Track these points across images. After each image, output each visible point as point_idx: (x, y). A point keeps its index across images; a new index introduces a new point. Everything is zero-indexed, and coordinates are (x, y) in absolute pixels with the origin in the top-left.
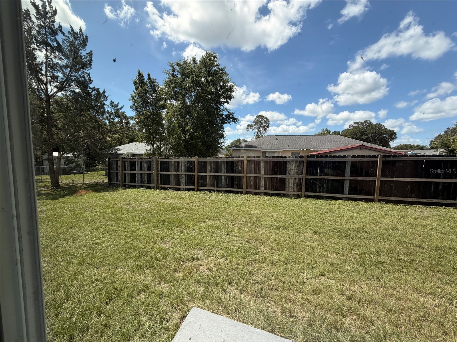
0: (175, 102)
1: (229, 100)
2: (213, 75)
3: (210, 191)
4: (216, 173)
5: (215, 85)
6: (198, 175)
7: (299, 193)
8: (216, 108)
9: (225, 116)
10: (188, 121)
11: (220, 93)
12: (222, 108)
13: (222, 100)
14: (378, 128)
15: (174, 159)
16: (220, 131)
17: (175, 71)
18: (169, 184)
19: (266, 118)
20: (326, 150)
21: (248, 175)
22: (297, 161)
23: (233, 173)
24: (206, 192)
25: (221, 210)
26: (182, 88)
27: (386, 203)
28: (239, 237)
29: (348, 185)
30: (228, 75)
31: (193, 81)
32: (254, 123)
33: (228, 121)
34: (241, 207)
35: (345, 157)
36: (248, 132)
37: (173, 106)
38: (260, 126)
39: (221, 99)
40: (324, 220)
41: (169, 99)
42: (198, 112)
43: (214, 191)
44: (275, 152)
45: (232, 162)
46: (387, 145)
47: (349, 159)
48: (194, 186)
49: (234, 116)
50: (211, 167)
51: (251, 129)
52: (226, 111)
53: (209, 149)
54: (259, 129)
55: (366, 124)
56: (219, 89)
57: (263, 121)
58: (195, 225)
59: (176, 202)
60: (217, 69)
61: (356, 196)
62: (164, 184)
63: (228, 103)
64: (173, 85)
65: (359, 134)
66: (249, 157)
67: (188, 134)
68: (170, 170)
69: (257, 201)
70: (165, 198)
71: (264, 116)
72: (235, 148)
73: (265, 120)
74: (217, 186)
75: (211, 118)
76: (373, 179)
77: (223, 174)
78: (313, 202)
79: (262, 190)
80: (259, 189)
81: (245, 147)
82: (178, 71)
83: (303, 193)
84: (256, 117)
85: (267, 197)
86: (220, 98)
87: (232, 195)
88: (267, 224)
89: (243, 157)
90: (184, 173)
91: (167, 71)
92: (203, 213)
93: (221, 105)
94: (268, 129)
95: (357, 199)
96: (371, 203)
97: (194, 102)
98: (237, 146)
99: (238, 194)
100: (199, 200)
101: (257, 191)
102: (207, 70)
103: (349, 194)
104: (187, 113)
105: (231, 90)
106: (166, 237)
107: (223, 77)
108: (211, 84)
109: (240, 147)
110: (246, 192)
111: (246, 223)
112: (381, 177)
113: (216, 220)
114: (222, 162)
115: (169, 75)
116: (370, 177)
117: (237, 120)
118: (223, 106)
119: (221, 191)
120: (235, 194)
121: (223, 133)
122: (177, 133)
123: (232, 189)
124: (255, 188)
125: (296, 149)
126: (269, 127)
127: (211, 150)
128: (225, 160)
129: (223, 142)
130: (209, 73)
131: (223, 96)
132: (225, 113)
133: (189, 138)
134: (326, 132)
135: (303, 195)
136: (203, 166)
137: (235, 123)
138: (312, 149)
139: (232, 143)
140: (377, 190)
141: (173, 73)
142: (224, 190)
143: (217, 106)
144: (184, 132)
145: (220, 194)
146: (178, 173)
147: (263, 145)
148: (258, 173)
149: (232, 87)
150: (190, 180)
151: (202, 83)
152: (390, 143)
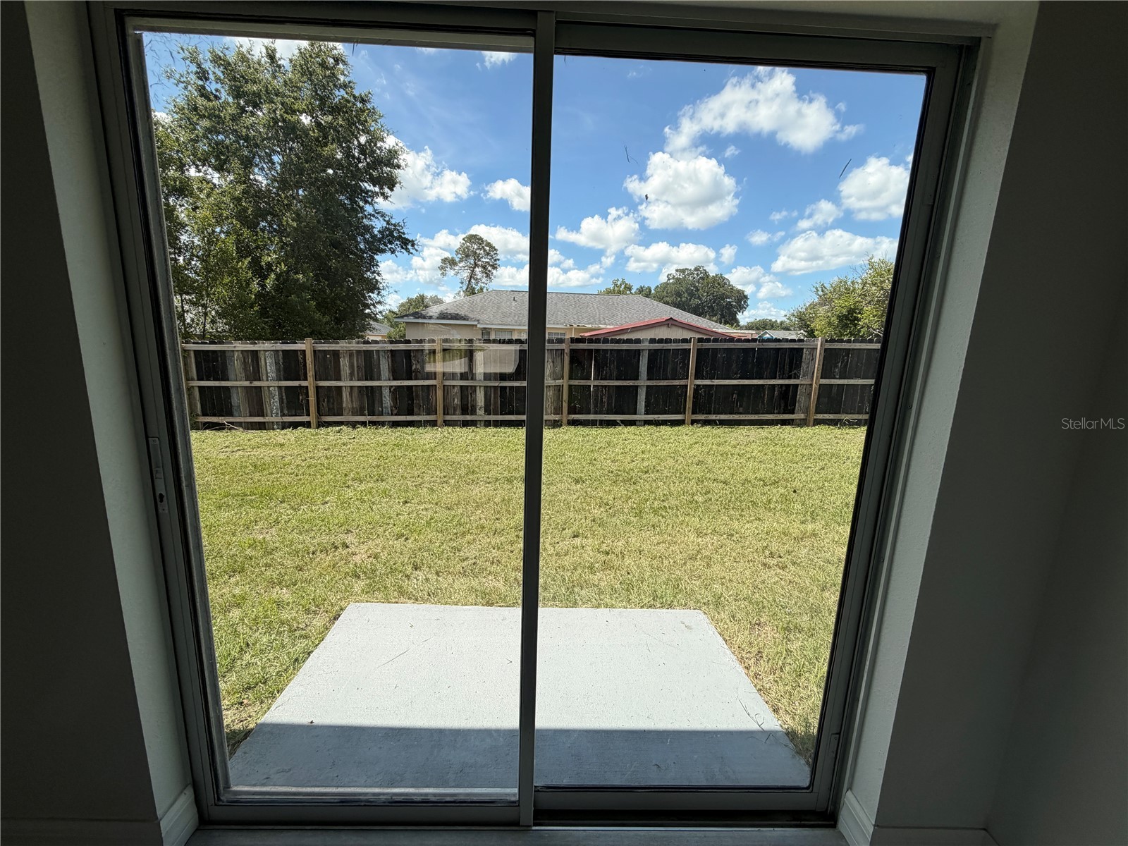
0: (217, 175)
1: (386, 190)
2: (336, 110)
3: (354, 425)
4: (366, 380)
5: (344, 139)
6: (318, 388)
7: (557, 418)
8: (353, 209)
9: (379, 231)
10: (269, 239)
11: (360, 165)
12: (369, 209)
13: (368, 186)
14: (719, 284)
15: (240, 346)
16: (367, 271)
17: (207, 79)
18: (231, 415)
19: (489, 244)
20: (611, 327)
21: (447, 383)
22: (551, 350)
23: (411, 379)
24: (344, 428)
25: (387, 461)
26: (239, 137)
27: (702, 426)
28: (430, 503)
29: (644, 397)
30: (380, 117)
31: (276, 121)
32: (460, 256)
33: (390, 246)
34: (432, 451)
35: (638, 341)
36: (445, 278)
37: (212, 189)
38: (476, 265)
39: (366, 184)
40: (595, 460)
41: (194, 164)
42: (298, 215)
43: (364, 424)
44: (511, 331)
45: (408, 352)
46: (731, 320)
47: (645, 346)
48: (308, 415)
49: (404, 234)
50: (351, 366)
51: (452, 271)
52: (381, 219)
53: (338, 321)
54: (473, 271)
55: (697, 274)
56: (356, 154)
57: (482, 252)
58: (327, 493)
59: (265, 454)
60: (346, 96)
61: (656, 416)
62: (214, 415)
63: (386, 198)
64: (206, 123)
65: (686, 295)
66: (446, 341)
67: (273, 276)
68: (232, 376)
69: (470, 437)
70: (226, 447)
71: (484, 239)
72: (411, 319)
73: (487, 248)
74: (372, 413)
75: (339, 235)
76: (684, 384)
77: (386, 382)
78: (582, 433)
79: (481, 415)
80: (473, 412)
81: (438, 318)
82: (218, 80)
83: (565, 417)
84: (464, 239)
85: (491, 430)
86: (362, 181)
87: (409, 430)
88: (488, 478)
89: (433, 341)
90: (276, 384)
91: (177, 76)
92: (343, 469)
93: (366, 202)
94: (494, 272)
95: (658, 421)
96: (680, 428)
97: (284, 184)
98: (416, 315)
99: (425, 426)
100: (326, 447)
101: (468, 418)
102: (316, 92)
103: (647, 413)
104: (261, 214)
105: (390, 159)
106: (256, 522)
107: (366, 121)
108: (333, 140)
109: (424, 317)
110: (445, 421)
111: (446, 479)
112: (695, 379)
113: (378, 480)
114: (381, 353)
115: (186, 88)
116: (679, 379)
117: (413, 245)
118: (371, 204)
119: (383, 424)
120: (419, 428)
121: (377, 278)
122: (234, 271)
123: (409, 418)
124: (465, 411)
125: (558, 324)
126: (496, 268)
127: (346, 324)
128: (389, 349)
129: (379, 302)
130: (323, 102)
131: (371, 175)
132: (378, 225)
133: (277, 288)
134: (623, 286)
135: (565, 421)
136: (328, 365)
137: (409, 252)
138: (590, 326)
139: (402, 305)
140: (689, 405)
141: (200, 83)
142: (389, 422)
143: (353, 201)
144: (260, 271)
145: (381, 431)
146: (257, 384)
147: (483, 313)
148: (470, 378)
149: (393, 153)
150: (294, 402)
151: (305, 131)
152: (737, 317)
